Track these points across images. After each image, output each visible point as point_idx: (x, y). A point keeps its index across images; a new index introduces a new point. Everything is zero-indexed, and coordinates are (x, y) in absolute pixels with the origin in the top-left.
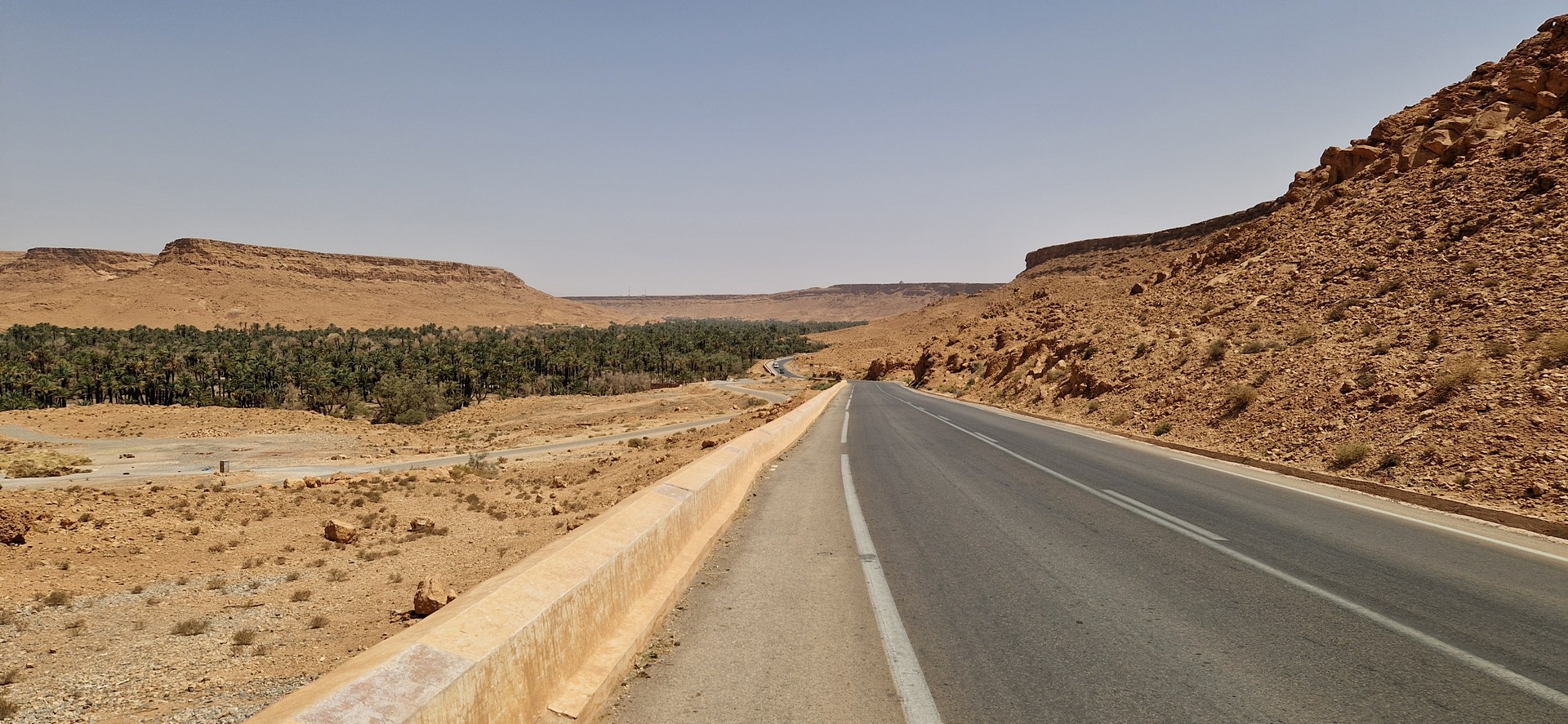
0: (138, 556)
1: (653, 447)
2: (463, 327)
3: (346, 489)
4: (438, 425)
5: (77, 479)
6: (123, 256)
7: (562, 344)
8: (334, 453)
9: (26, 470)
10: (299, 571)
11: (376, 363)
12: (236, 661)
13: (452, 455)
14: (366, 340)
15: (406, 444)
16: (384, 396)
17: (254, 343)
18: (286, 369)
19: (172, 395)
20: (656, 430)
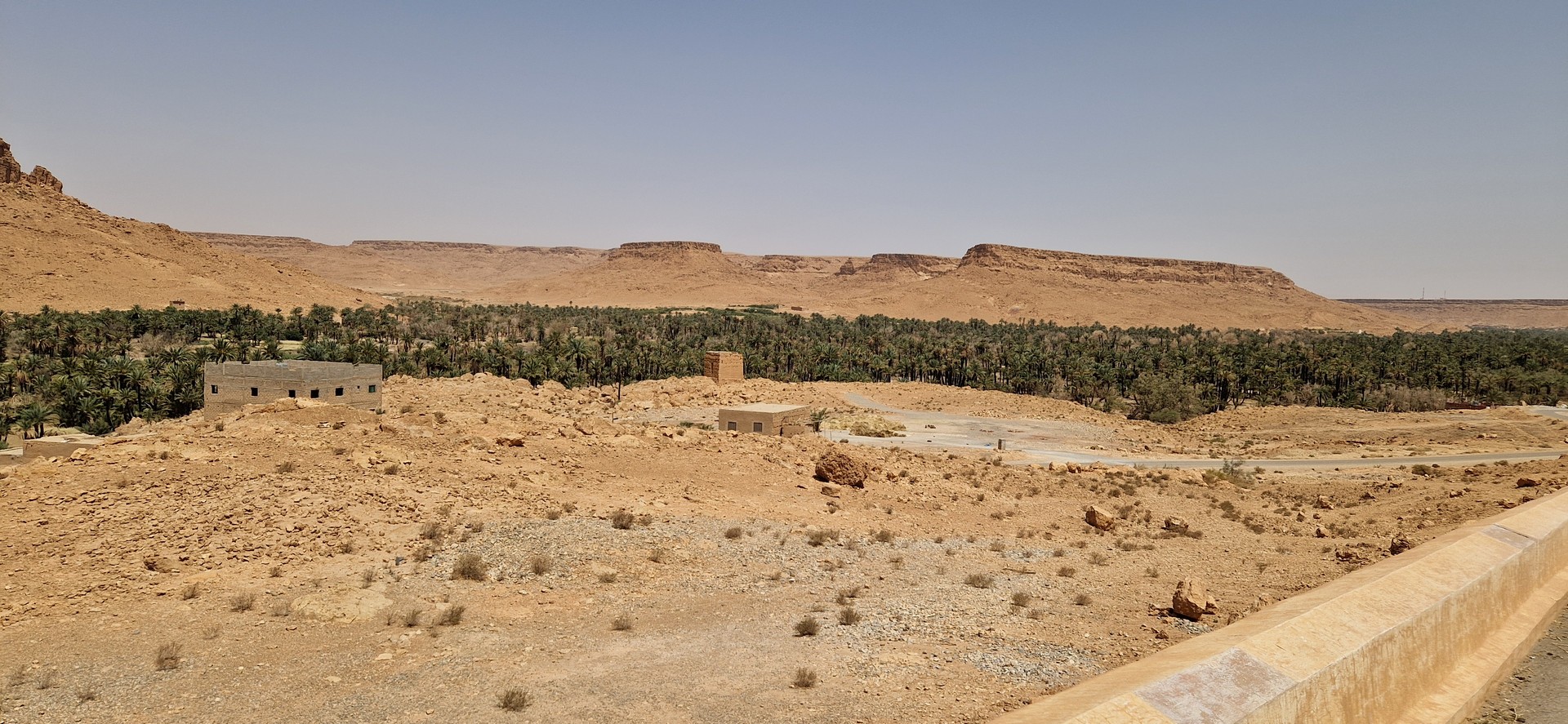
0: (939, 512)
1: (1446, 478)
2: (1223, 329)
3: (1103, 479)
4: (1192, 427)
5: (895, 442)
6: (936, 260)
7: (1334, 351)
8: (1094, 443)
9: (863, 430)
10: (1064, 548)
11: (1135, 361)
12: (1014, 618)
13: (1205, 458)
14: (1127, 338)
15: (1160, 441)
16: (1141, 393)
17: (1030, 337)
18: (1055, 361)
19: (964, 378)
20: (1453, 458)
